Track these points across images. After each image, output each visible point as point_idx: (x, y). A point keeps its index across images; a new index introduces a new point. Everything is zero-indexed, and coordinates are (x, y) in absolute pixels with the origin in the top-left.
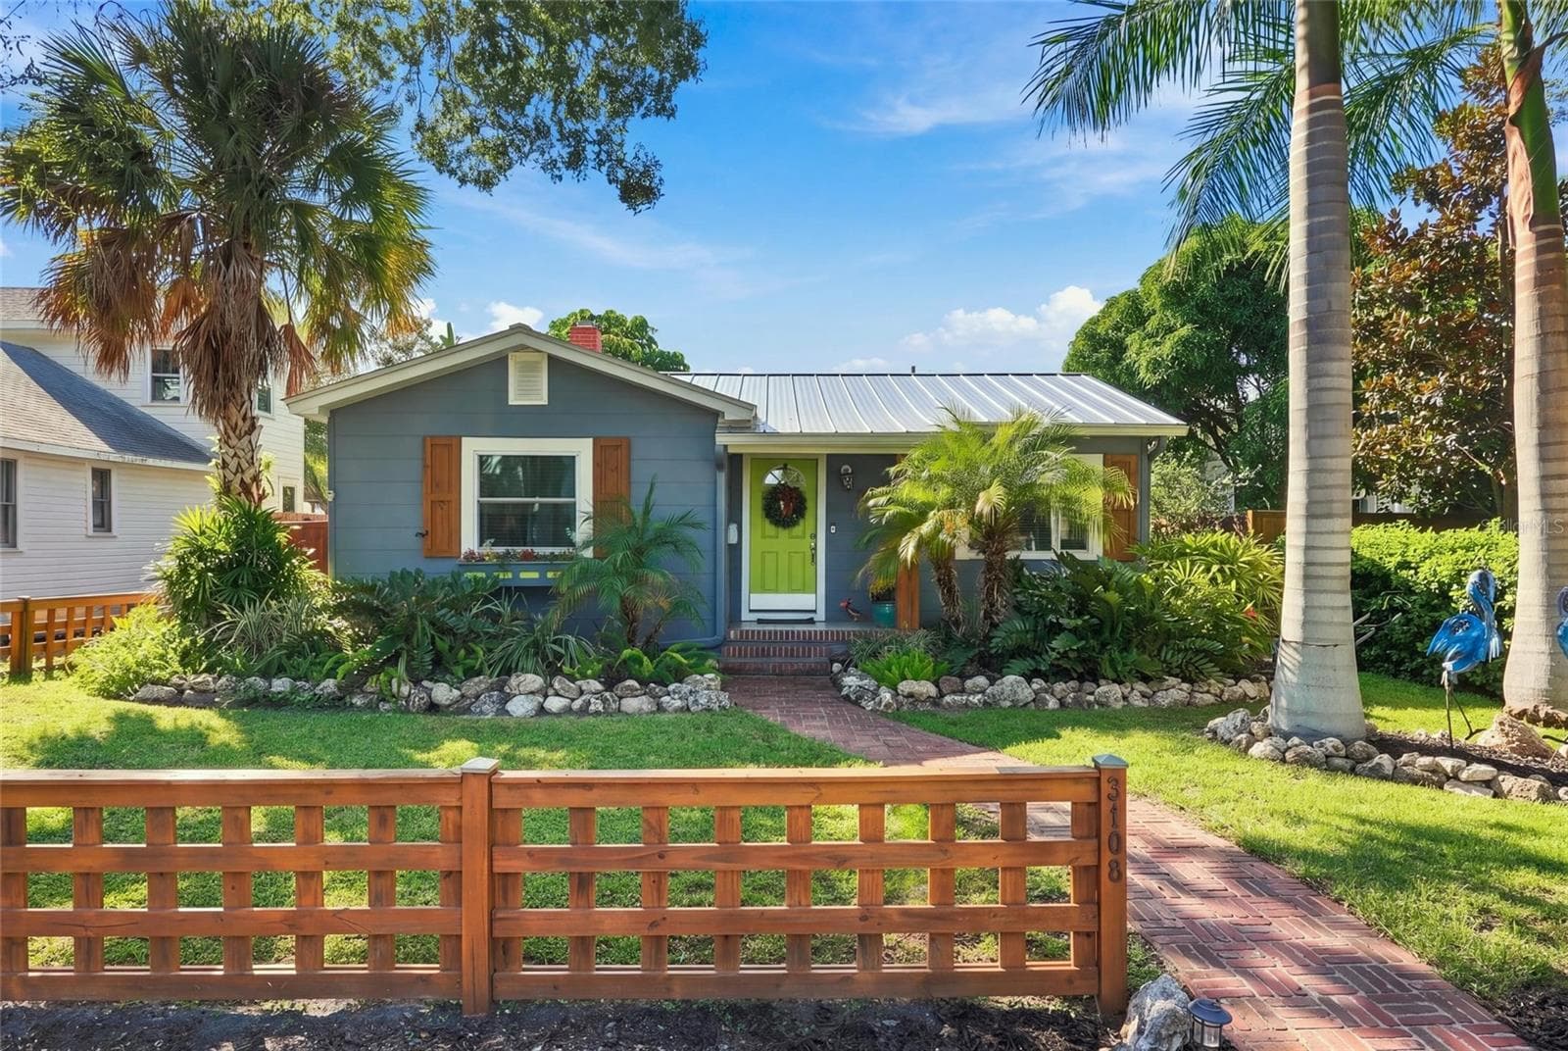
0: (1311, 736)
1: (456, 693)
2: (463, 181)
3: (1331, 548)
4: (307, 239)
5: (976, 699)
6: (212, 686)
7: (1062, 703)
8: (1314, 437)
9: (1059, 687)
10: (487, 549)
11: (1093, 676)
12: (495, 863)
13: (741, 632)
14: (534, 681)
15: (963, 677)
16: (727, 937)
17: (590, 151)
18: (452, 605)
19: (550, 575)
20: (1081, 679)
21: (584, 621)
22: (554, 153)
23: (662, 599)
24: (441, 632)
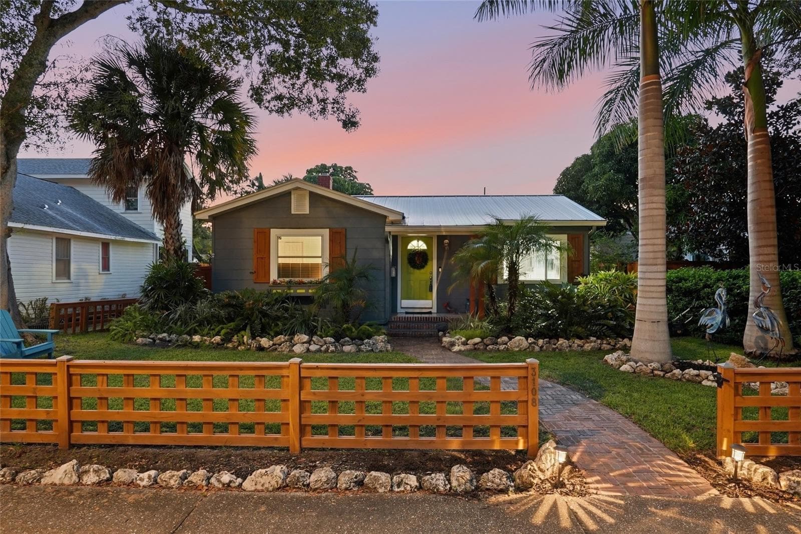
0: (647, 361)
1: (271, 342)
2: (271, 112)
3: (657, 279)
4: (203, 141)
5: (503, 347)
6: (167, 339)
7: (542, 348)
9: (541, 342)
10: (282, 279)
11: (556, 336)
12: (302, 397)
13: (397, 317)
14: (305, 338)
15: (498, 338)
17: (330, 106)
18: (267, 304)
19: (310, 291)
20: (550, 338)
22: (314, 109)
23: (361, 302)
24: (264, 317)
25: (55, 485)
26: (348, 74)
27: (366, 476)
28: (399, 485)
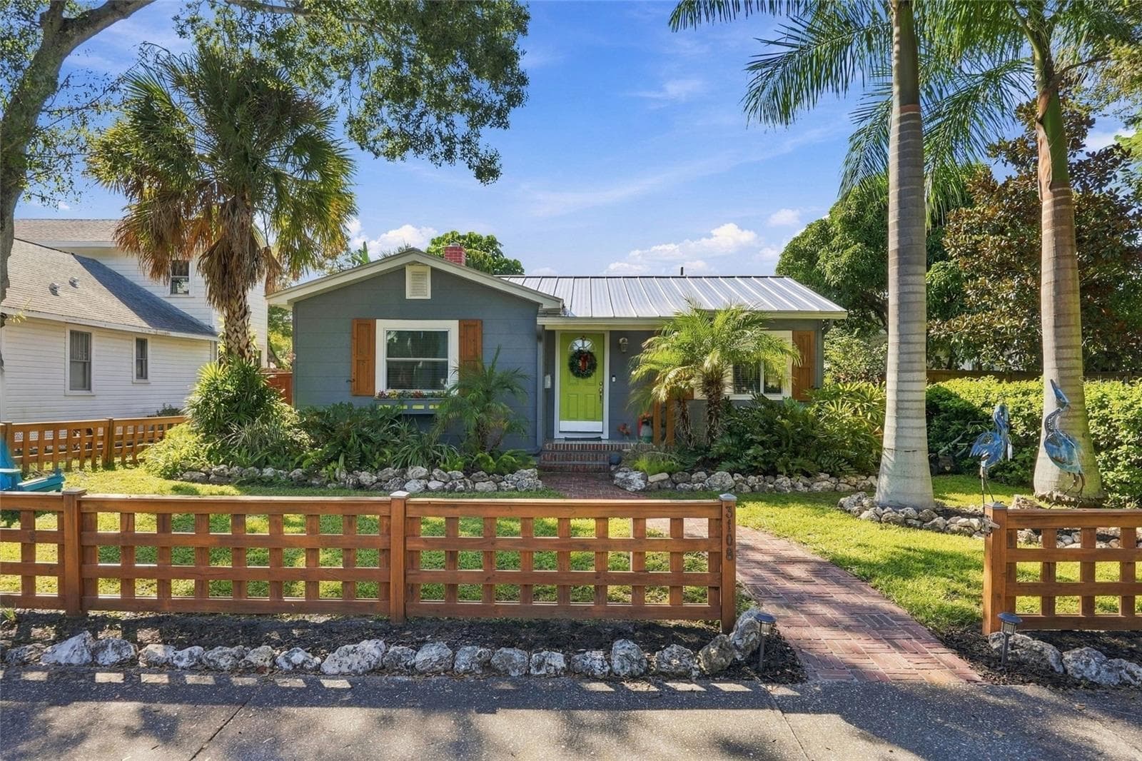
0: (898, 506)
1: (375, 478)
2: (377, 155)
3: (912, 391)
4: (281, 195)
5: (698, 486)
6: (227, 472)
7: (752, 487)
8: (902, 322)
9: (752, 479)
10: (391, 391)
11: (774, 472)
12: (407, 545)
13: (553, 445)
14: (423, 471)
15: (692, 472)
16: (526, 585)
17: (458, 147)
18: (370, 425)
19: (431, 406)
20: (765, 474)
21: (452, 436)
22: (437, 150)
23: (501, 423)
24: (364, 441)
25: (60, 664)
26: (483, 102)
27: (494, 654)
28: (539, 667)
